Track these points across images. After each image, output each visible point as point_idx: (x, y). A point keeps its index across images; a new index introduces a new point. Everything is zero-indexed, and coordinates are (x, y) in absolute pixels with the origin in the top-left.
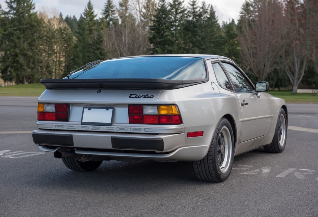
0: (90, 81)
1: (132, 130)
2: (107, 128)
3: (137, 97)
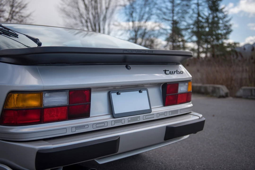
1: (171, 113)
2: (147, 117)
3: (171, 73)
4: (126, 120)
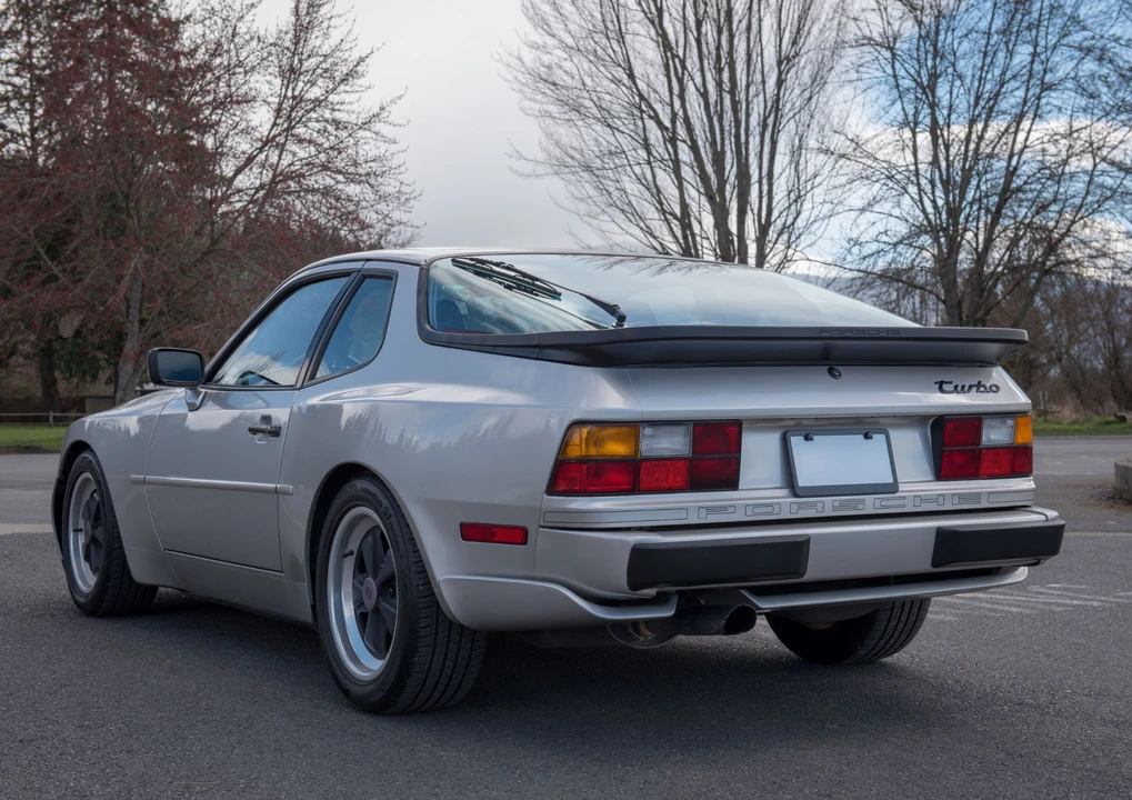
0: (882, 335)
1: (956, 500)
2: (884, 503)
3: (959, 389)
4: (828, 506)
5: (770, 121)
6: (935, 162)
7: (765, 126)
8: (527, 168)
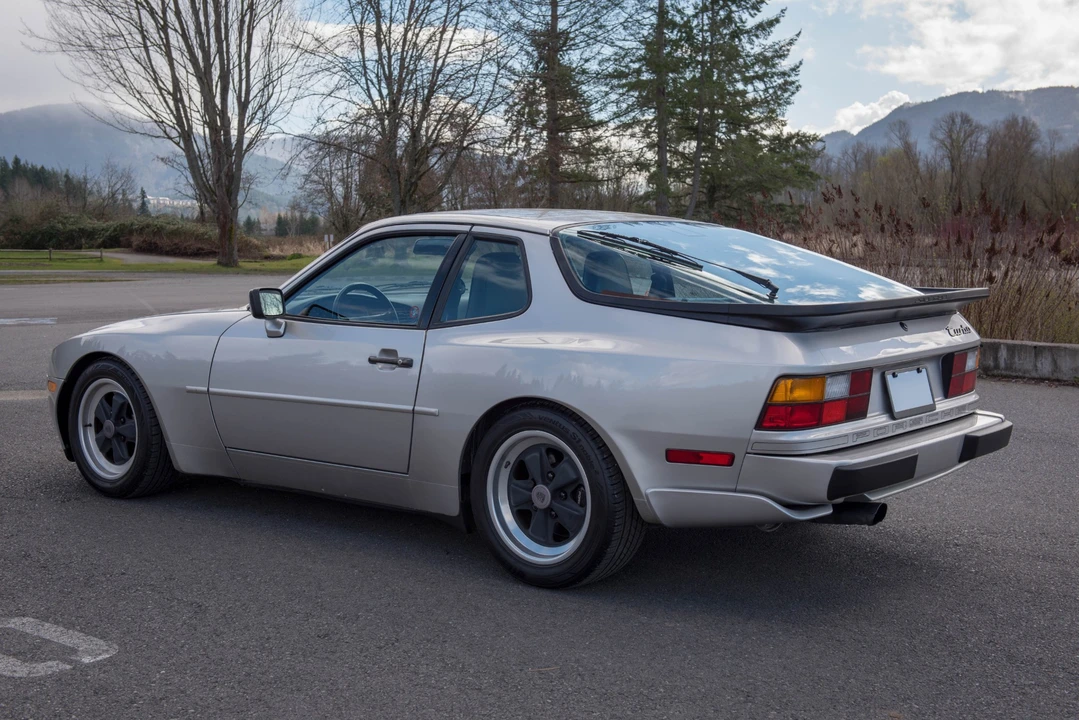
1: (957, 411)
2: (930, 419)
3: (956, 332)
5: (247, 19)
6: (380, 61)
7: (242, 22)
8: (40, 44)
